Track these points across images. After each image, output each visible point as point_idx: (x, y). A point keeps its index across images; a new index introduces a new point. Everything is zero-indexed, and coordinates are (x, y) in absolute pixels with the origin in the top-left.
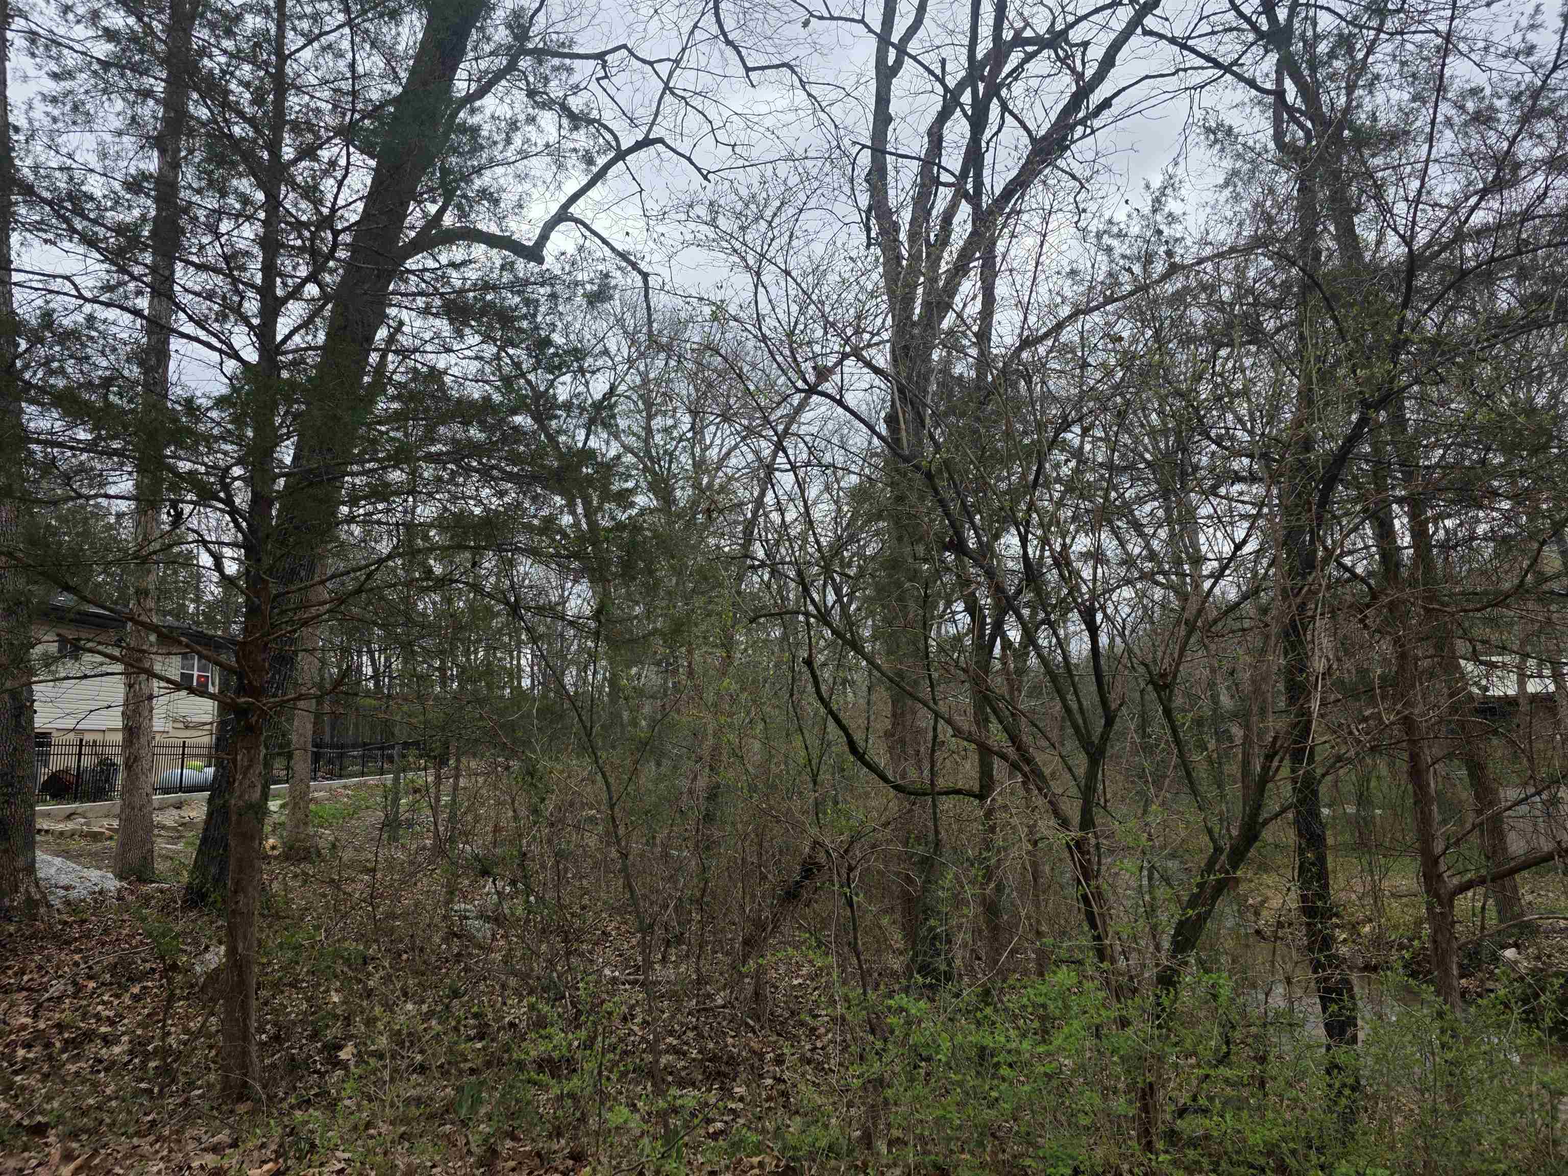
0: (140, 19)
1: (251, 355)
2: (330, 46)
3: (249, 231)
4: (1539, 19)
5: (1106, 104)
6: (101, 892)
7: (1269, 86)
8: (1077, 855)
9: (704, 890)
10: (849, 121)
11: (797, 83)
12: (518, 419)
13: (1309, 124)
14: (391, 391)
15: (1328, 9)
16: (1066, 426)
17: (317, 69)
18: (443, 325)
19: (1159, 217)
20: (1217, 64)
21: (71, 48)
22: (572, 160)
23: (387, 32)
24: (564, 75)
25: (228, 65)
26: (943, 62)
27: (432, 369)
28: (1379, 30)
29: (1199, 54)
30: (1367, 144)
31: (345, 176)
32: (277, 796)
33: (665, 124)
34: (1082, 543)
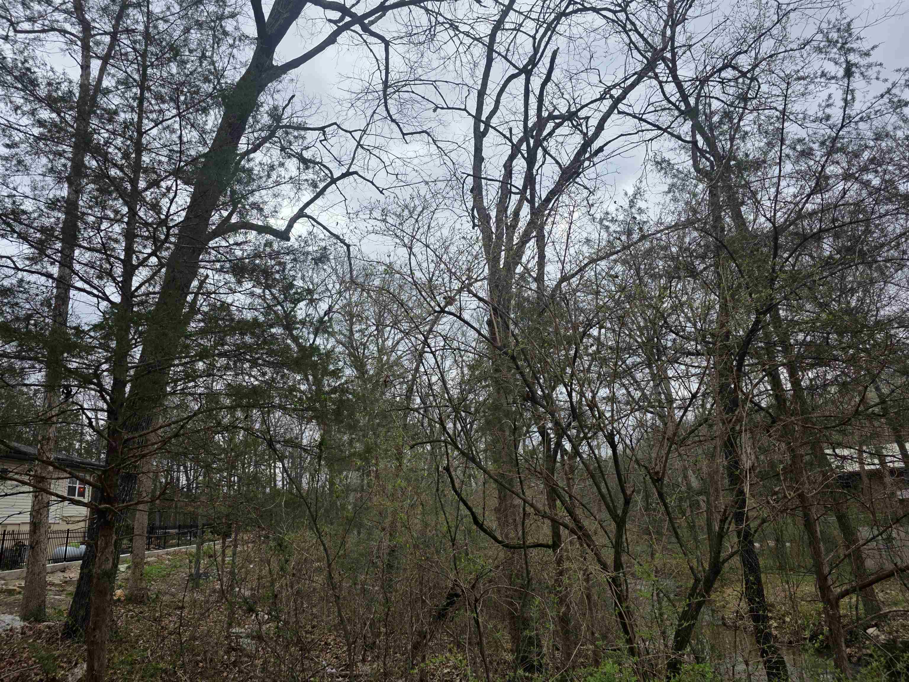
0: (59, 115)
1: (116, 298)
2: (168, 127)
3: (117, 228)
4: (831, 101)
5: (601, 149)
6: (11, 630)
7: (688, 139)
8: (613, 587)
9: (387, 615)
10: (461, 160)
11: (431, 141)
12: (273, 330)
13: (712, 158)
14: (199, 316)
15: (717, 99)
16: (590, 326)
17: (160, 139)
18: (230, 278)
19: (633, 210)
20: (659, 128)
21: (19, 130)
22: (306, 185)
23: (201, 118)
24: (301, 140)
25: (110, 138)
26: (511, 130)
27: (223, 303)
28: (745, 108)
29: (649, 123)
30: (745, 169)
31: (175, 197)
32: (124, 562)
33: (358, 164)
34: (604, 392)
